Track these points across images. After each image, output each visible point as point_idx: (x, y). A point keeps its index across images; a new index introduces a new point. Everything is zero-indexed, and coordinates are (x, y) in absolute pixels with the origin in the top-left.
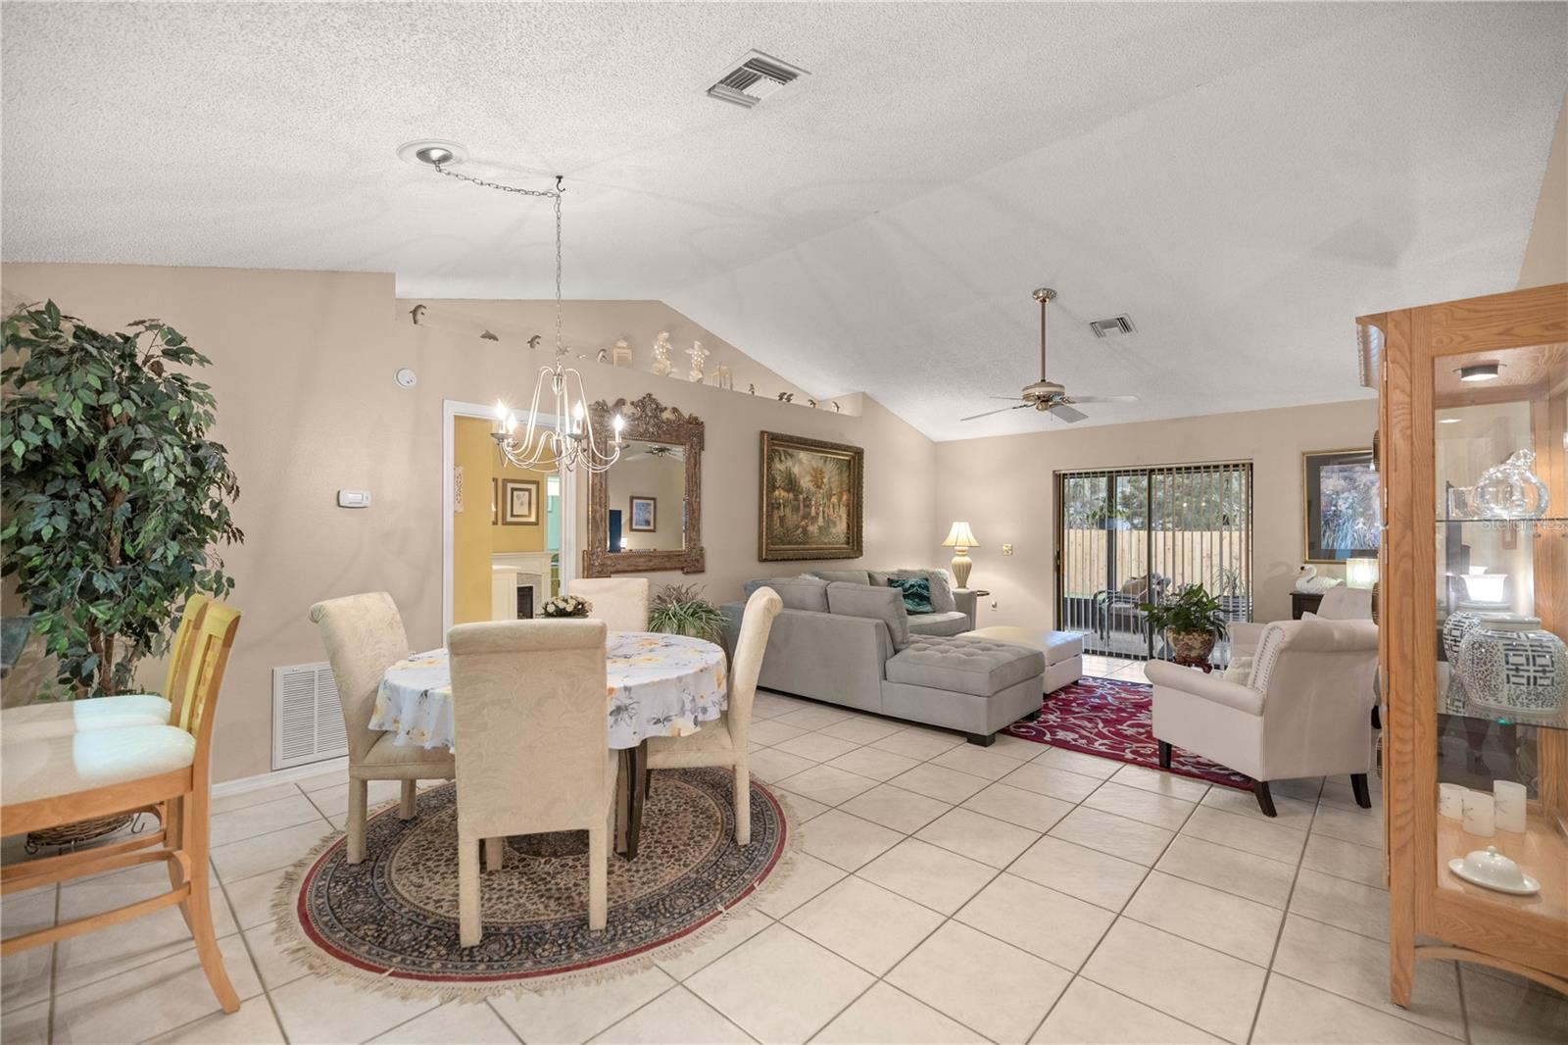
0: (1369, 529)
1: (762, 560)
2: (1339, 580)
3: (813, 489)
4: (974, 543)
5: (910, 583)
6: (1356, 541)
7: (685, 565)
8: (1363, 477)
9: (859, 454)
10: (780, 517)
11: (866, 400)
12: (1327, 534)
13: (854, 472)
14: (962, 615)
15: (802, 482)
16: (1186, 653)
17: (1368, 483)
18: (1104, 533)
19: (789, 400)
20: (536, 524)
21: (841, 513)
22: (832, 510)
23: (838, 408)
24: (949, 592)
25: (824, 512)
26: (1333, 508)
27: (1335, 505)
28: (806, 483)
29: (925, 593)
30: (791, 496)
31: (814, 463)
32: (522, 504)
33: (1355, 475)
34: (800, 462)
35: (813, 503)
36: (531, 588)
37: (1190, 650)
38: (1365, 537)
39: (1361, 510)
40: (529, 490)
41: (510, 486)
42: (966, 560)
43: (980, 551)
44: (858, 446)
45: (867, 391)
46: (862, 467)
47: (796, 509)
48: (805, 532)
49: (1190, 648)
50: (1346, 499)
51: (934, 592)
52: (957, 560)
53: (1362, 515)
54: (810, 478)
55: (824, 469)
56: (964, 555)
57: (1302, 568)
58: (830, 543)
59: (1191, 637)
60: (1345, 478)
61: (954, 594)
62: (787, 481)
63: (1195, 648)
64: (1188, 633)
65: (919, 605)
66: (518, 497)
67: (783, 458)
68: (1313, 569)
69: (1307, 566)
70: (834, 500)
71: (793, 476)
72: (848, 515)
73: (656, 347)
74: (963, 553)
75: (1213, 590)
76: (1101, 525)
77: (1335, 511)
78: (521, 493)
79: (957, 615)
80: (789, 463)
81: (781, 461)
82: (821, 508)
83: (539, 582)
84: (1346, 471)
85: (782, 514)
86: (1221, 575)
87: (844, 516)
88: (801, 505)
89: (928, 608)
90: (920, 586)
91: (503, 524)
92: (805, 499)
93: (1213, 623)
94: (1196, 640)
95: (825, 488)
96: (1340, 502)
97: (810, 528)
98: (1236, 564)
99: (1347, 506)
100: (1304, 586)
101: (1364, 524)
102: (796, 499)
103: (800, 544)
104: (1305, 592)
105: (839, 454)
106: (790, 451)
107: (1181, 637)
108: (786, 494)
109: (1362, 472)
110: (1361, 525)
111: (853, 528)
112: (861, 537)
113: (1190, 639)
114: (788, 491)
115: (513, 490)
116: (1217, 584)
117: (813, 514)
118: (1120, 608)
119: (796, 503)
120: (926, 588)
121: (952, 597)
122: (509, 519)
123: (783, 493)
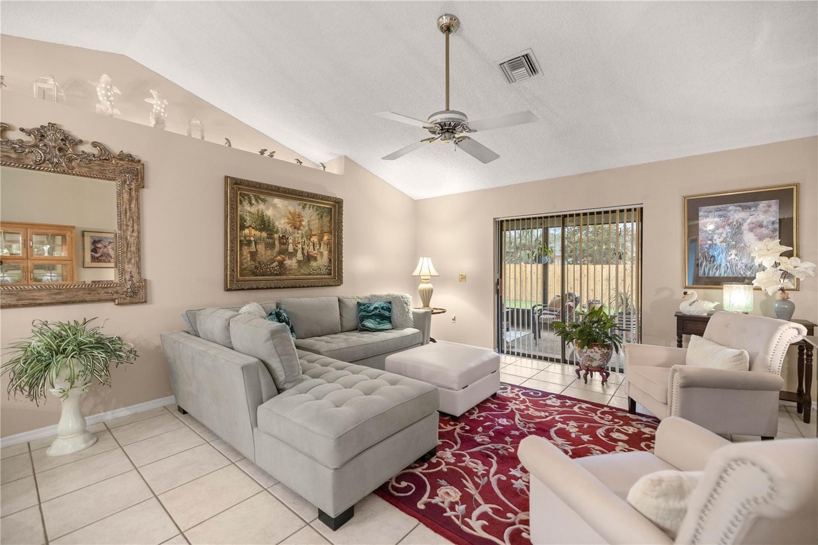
0: (741, 259)
1: (227, 290)
2: (716, 303)
3: (289, 228)
4: (434, 273)
5: (374, 306)
6: (729, 270)
7: (115, 296)
8: (736, 215)
9: (338, 203)
10: (251, 252)
11: (348, 162)
12: (704, 264)
13: (335, 218)
14: (416, 331)
15: (277, 224)
16: (589, 363)
17: (740, 220)
18: (540, 266)
19: (271, 156)
21: (322, 250)
22: (312, 247)
23: (324, 167)
24: (408, 312)
25: (303, 249)
26: (709, 242)
27: (711, 240)
28: (281, 224)
29: (387, 313)
30: (264, 234)
31: (291, 209)
33: (729, 214)
34: (275, 206)
35: (291, 241)
37: (592, 361)
38: (737, 265)
39: (734, 243)
42: (429, 286)
43: (440, 279)
44: (338, 197)
45: (348, 155)
46: (342, 214)
47: (271, 246)
48: (281, 263)
49: (592, 359)
50: (721, 234)
51: (396, 314)
52: (423, 286)
53: (734, 247)
54: (287, 220)
55: (303, 214)
56: (428, 283)
57: (685, 293)
58: (310, 274)
59: (593, 350)
60: (720, 216)
61: (413, 313)
62: (259, 222)
63: (595, 360)
64: (590, 347)
65: (379, 323)
67: (253, 202)
68: (694, 293)
69: (689, 291)
70: (315, 239)
71: (266, 218)
72: (330, 251)
73: (98, 89)
74: (427, 281)
75: (610, 311)
76: (538, 260)
77: (711, 244)
79: (410, 331)
80: (262, 206)
81: (251, 204)
82: (300, 246)
84: (720, 210)
85: (254, 250)
86: (617, 296)
87: (326, 253)
88: (277, 243)
89: (388, 326)
90: (382, 308)
92: (280, 238)
93: (610, 339)
94: (596, 353)
95: (304, 230)
96: (716, 237)
97: (288, 262)
98: (628, 288)
99: (721, 239)
100: (686, 308)
101: (736, 255)
102: (270, 236)
103: (277, 275)
104: (688, 314)
105: (318, 203)
106: (262, 197)
107: (585, 350)
108: (258, 233)
109: (736, 210)
110: (733, 256)
111: (335, 262)
112: (342, 269)
113: (592, 352)
114: (261, 230)
116: (614, 304)
117: (291, 249)
118: (547, 319)
119: (271, 241)
120: (389, 310)
121: (411, 316)
123: (253, 232)
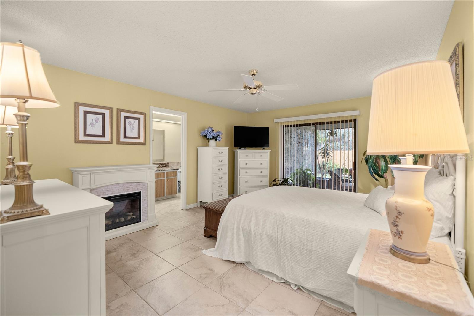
20: (144, 144)
32: (133, 129)
36: (139, 194)
40: (139, 119)
41: (123, 114)
66: (130, 123)
78: (132, 121)
83: (146, 189)
91: (117, 144)
115: (125, 118)
122: (122, 139)
